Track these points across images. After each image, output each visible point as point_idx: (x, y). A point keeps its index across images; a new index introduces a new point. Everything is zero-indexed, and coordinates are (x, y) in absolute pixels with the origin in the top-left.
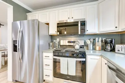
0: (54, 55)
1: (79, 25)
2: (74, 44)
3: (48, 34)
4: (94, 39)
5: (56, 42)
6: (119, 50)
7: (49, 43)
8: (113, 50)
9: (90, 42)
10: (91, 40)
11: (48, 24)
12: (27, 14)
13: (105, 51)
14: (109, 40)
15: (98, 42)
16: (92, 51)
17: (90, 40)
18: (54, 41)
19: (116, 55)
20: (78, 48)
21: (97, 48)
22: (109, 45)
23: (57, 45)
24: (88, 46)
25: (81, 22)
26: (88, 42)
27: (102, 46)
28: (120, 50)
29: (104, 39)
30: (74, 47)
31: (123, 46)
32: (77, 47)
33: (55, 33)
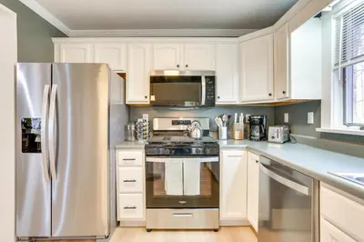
0: (147, 155)
1: (204, 83)
2: (190, 128)
3: (122, 103)
4: (229, 117)
5: (145, 124)
6: (273, 137)
7: (126, 127)
8: (264, 137)
9: (221, 123)
10: (224, 117)
11: (123, 75)
12: (54, 40)
13: (251, 139)
14: (257, 118)
15: (238, 121)
16: (225, 142)
17: (221, 117)
18: (139, 120)
19: (270, 145)
20: (199, 136)
21: (237, 135)
22: (258, 127)
23: (147, 132)
24: (218, 131)
25: (206, 77)
26: (219, 122)
27: (245, 131)
28: (276, 135)
29: (247, 116)
30: (189, 135)
31: (278, 128)
32: (197, 134)
33: (143, 99)
